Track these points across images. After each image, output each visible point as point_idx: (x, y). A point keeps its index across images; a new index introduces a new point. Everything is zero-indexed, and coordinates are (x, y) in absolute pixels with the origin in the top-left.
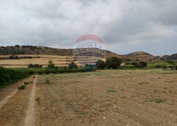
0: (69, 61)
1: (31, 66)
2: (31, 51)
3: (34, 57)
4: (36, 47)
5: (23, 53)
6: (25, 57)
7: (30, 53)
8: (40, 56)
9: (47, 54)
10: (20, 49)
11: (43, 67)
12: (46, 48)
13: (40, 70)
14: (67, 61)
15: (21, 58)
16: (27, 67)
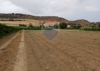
0: (41, 23)
1: (20, 25)
2: (20, 17)
3: (22, 21)
4: (23, 15)
5: (16, 18)
6: (17, 20)
7: (20, 18)
8: (25, 20)
9: (29, 19)
10: (15, 15)
11: (27, 26)
12: (28, 15)
13: (25, 27)
14: (40, 23)
15: (15, 20)
16: (18, 26)
